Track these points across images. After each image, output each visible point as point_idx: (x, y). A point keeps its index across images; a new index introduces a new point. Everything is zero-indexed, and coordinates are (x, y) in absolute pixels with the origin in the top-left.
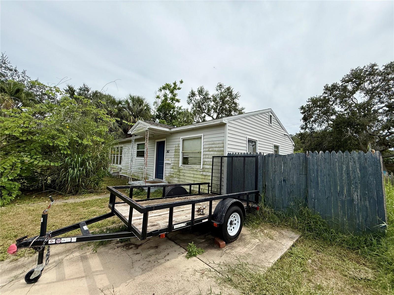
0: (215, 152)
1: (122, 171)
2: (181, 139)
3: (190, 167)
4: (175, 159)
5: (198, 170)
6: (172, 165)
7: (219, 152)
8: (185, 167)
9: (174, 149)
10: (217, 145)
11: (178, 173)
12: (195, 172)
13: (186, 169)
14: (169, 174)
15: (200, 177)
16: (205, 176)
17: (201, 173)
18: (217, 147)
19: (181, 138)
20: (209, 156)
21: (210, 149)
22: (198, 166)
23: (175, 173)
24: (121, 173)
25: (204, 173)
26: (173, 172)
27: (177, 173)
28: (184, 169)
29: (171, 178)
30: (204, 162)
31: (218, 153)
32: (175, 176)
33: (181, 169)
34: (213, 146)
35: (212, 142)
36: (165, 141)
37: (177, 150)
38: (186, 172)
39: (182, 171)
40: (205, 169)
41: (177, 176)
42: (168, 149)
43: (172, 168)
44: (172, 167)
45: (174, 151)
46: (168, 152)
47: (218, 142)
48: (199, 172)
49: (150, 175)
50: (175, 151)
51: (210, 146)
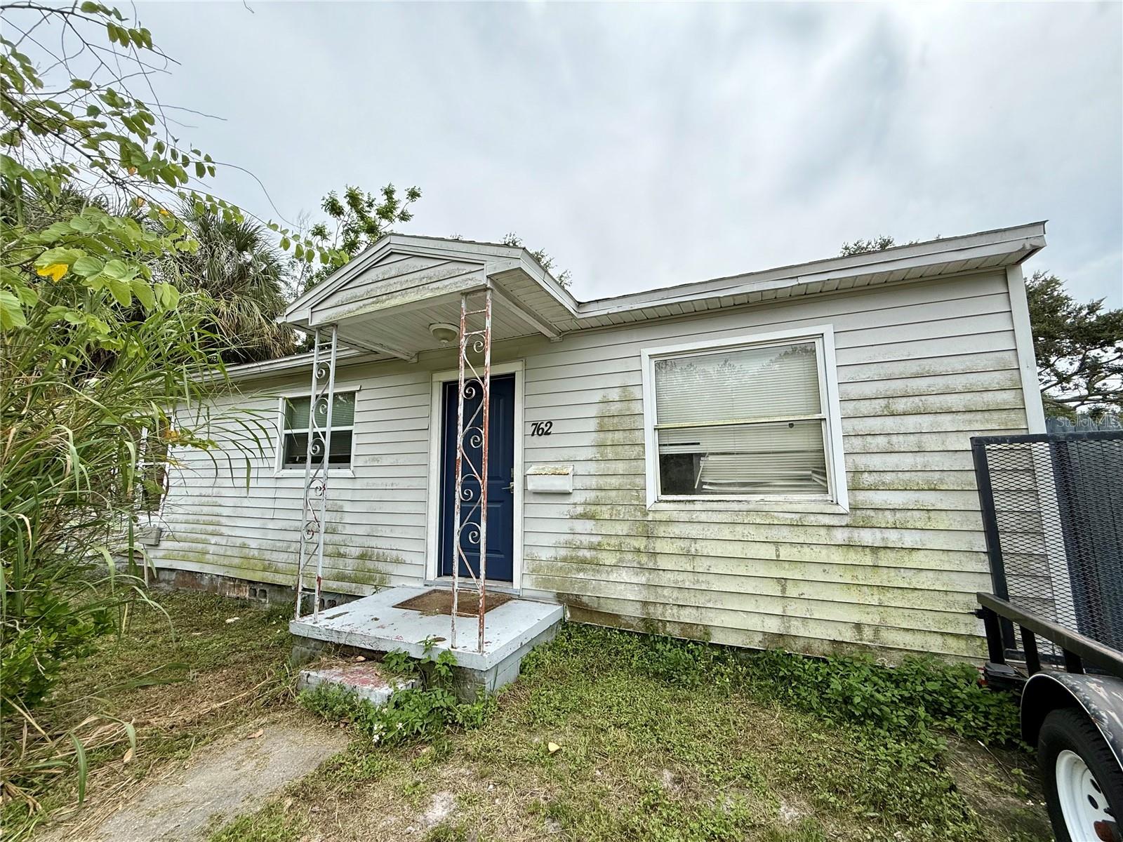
0: (949, 417)
1: (165, 544)
2: (645, 359)
3: (736, 506)
4: (603, 465)
5: (812, 518)
6: (579, 497)
7: (979, 416)
8: (698, 506)
9: (593, 411)
10: (959, 382)
11: (640, 543)
12: (784, 534)
13: (703, 517)
14: (563, 552)
15: (837, 556)
16: (875, 549)
17: (840, 536)
18: (960, 388)
19: (646, 352)
20: (894, 439)
21: (901, 405)
22: (804, 501)
23: (613, 541)
24: (161, 554)
25: (867, 537)
26: (595, 540)
27: (628, 540)
28: (684, 517)
29: (579, 570)
30: (855, 473)
31: (970, 421)
32: (609, 559)
33: (658, 517)
34: (922, 384)
35: (913, 368)
36: (513, 374)
37: (616, 420)
38: (709, 535)
39: (676, 530)
40: (872, 513)
41: (629, 556)
42: (541, 416)
43: (585, 516)
44: (580, 510)
45: (592, 425)
46: (541, 430)
47: (958, 365)
48: (823, 531)
49: (398, 561)
50: (600, 425)
51: (898, 386)
